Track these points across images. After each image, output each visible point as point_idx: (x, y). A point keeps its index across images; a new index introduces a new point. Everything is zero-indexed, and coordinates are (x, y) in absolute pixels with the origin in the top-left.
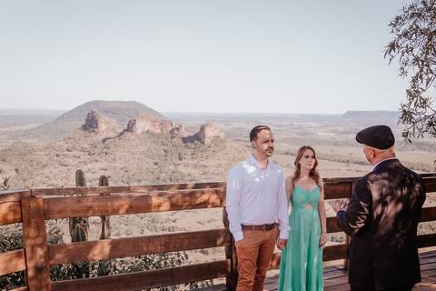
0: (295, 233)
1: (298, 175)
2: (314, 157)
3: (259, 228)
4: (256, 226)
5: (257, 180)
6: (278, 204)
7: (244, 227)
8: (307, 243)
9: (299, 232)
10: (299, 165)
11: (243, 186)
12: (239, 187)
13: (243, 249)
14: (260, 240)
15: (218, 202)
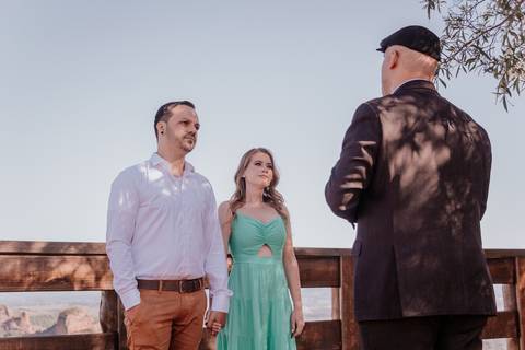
0: (242, 303)
1: (241, 197)
2: (271, 166)
3: (171, 285)
4: (165, 282)
5: (166, 192)
6: (206, 246)
7: (142, 285)
8: (266, 327)
9: (250, 302)
10: (243, 180)
11: (139, 206)
12: (130, 205)
13: (140, 324)
14: (173, 308)
15: (91, 279)
